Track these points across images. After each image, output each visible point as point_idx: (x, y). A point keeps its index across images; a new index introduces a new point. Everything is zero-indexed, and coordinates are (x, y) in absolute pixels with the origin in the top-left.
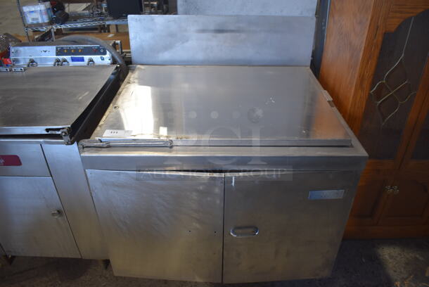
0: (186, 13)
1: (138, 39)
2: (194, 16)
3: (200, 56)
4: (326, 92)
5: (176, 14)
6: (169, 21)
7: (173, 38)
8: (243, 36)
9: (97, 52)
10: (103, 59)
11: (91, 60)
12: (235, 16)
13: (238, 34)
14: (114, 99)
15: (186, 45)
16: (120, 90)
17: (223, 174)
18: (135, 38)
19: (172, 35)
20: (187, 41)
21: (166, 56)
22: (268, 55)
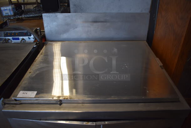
0: (75, 12)
1: (49, 27)
2: (80, 13)
3: (84, 36)
4: (158, 59)
5: (70, 12)
6: (66, 17)
7: (68, 27)
8: (108, 24)
9: (26, 35)
10: (29, 39)
11: (23, 39)
12: (103, 13)
13: (105, 23)
14: (32, 65)
15: (76, 29)
16: (36, 59)
17: (95, 123)
18: (47, 26)
19: (68, 25)
20: (76, 28)
21: (65, 36)
22: (122, 34)
